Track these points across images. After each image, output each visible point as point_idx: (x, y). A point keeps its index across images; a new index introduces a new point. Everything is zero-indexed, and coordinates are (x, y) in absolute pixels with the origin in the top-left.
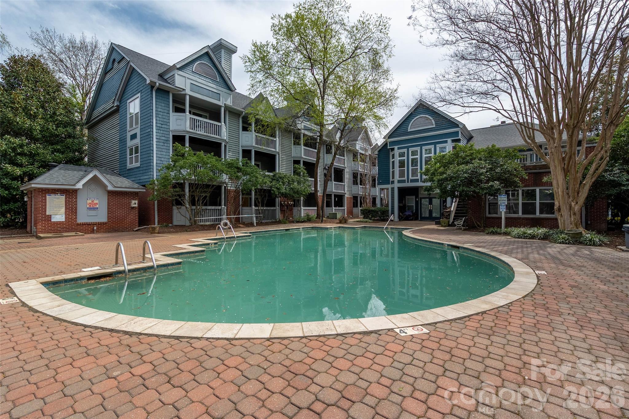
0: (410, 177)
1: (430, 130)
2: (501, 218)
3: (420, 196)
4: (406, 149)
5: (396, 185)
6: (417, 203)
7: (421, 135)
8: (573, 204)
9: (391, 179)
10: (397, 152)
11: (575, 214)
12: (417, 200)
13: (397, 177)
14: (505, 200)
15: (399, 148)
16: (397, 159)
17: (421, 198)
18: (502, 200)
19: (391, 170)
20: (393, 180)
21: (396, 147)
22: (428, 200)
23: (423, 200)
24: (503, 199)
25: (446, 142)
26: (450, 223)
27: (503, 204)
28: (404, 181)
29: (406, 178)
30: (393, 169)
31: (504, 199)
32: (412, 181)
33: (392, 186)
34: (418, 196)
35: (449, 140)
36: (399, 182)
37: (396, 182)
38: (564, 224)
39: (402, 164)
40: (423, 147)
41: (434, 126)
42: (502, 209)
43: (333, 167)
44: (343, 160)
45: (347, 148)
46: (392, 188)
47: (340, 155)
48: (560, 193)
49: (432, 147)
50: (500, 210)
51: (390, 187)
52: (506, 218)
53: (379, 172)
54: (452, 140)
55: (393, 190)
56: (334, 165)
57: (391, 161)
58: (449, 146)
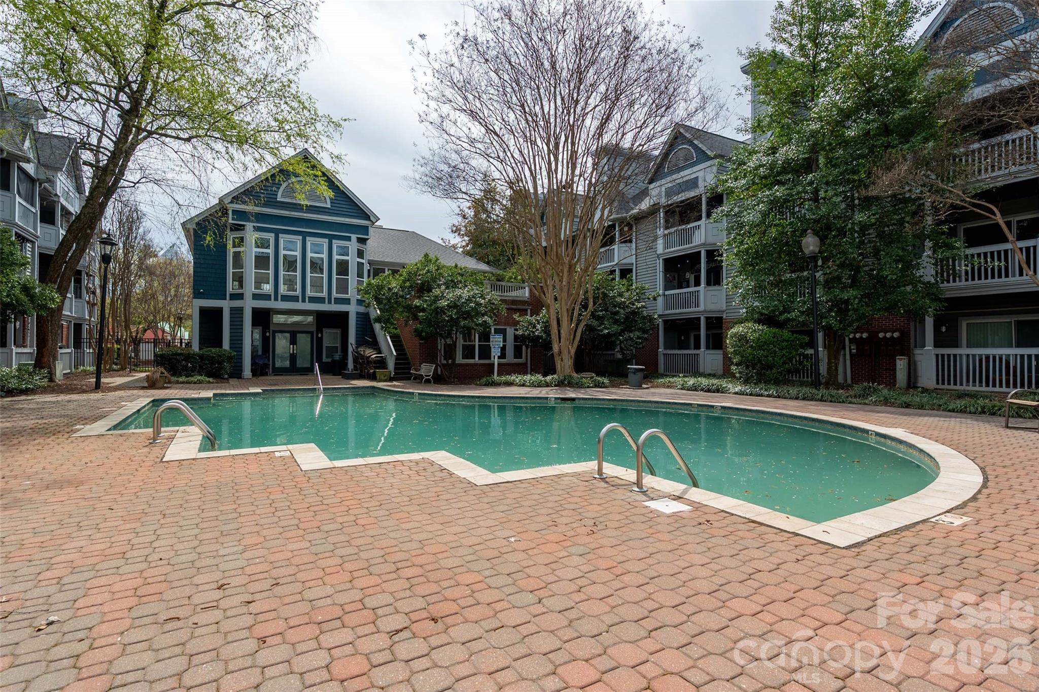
1: (320, 210)
2: (493, 364)
3: (272, 328)
4: (273, 235)
5: (249, 305)
6: (266, 340)
7: (305, 215)
8: (570, 347)
9: (230, 289)
10: (251, 236)
11: (571, 357)
12: (268, 334)
13: (250, 288)
14: (499, 342)
15: (257, 229)
16: (251, 251)
17: (275, 332)
18: (496, 342)
19: (230, 270)
20: (240, 291)
21: (249, 226)
22: (288, 335)
23: (279, 335)
24: (496, 340)
25: (349, 239)
26: (392, 376)
27: (497, 347)
28: (267, 297)
29: (270, 291)
30: (235, 268)
31: (499, 340)
32: (285, 298)
33: (237, 303)
34: (269, 328)
35: (354, 237)
36: (256, 297)
37: (248, 296)
39: (261, 261)
40: (308, 238)
41: (328, 205)
42: (495, 352)
43: (14, 230)
44: (32, 216)
45: (40, 184)
46: (233, 310)
47: (25, 200)
48: (563, 335)
49: (325, 242)
50: (493, 354)
51: (226, 305)
52: (499, 364)
53: (199, 270)
54: (358, 238)
55: (237, 313)
56: (17, 225)
57: (231, 250)
58: (353, 246)
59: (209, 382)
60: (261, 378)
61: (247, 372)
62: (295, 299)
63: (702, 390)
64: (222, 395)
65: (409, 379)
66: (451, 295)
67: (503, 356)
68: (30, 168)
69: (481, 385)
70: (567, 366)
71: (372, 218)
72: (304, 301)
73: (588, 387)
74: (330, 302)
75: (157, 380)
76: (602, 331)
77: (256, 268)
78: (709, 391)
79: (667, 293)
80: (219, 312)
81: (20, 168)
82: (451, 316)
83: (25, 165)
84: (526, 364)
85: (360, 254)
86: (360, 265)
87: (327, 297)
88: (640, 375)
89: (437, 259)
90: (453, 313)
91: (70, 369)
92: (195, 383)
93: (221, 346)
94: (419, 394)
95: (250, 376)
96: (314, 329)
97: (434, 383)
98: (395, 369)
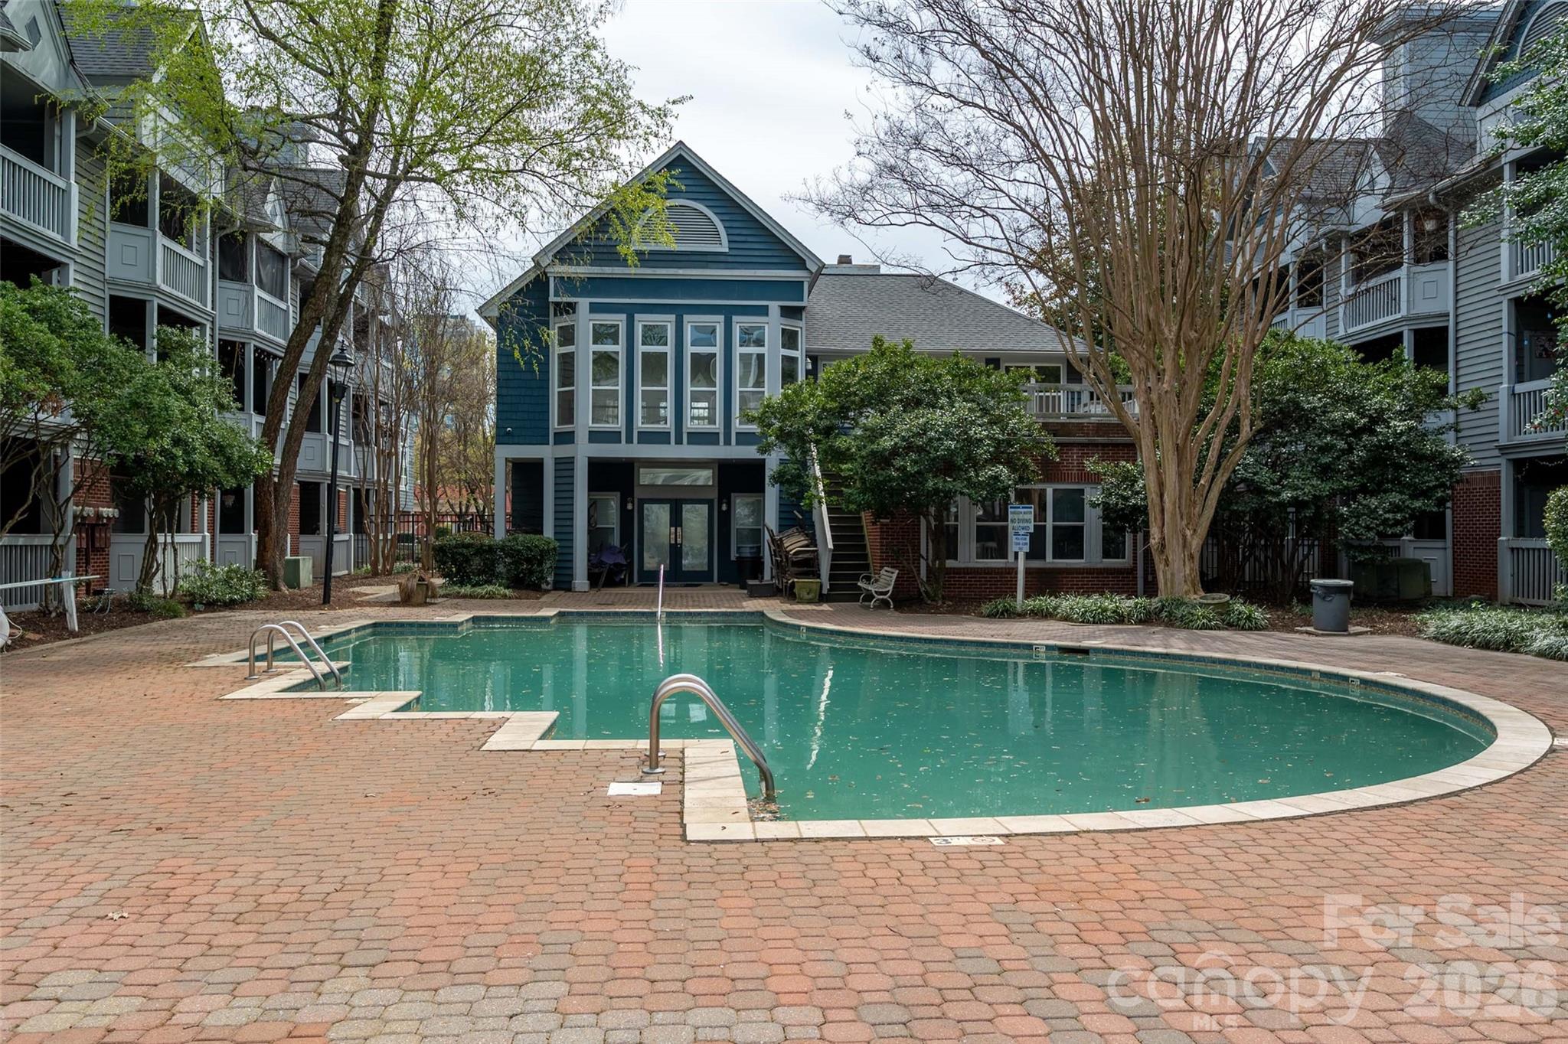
0: (639, 424)
1: (709, 258)
2: (1013, 571)
3: (638, 494)
4: (624, 317)
5: (583, 451)
6: (626, 518)
7: (681, 272)
8: (1188, 533)
9: (554, 424)
10: (585, 321)
11: (1191, 557)
12: (630, 507)
13: (585, 420)
14: (1027, 521)
15: (594, 308)
16: (586, 349)
17: (642, 502)
18: (1020, 521)
19: (555, 389)
20: (567, 428)
21: (583, 304)
22: (665, 507)
23: (648, 508)
24: (1021, 516)
25: (763, 311)
26: (825, 591)
27: (1022, 532)
28: (613, 437)
29: (620, 425)
30: (562, 384)
31: (1026, 517)
32: (646, 437)
33: (564, 451)
34: (632, 495)
35: (774, 306)
36: (595, 437)
37: (582, 437)
38: (1172, 582)
39: (604, 364)
40: (686, 318)
41: (724, 248)
42: (1019, 544)
43: (253, 343)
44: (281, 315)
45: (294, 261)
46: (558, 461)
47: (271, 293)
48: (1168, 505)
49: (718, 321)
50: (1013, 548)
51: (547, 453)
52: (1028, 572)
53: (504, 392)
54: (782, 308)
55: (565, 466)
56: (256, 335)
57: (557, 350)
58: (772, 325)
59: (505, 597)
60: (605, 591)
61: (581, 580)
62: (662, 438)
63: (1473, 642)
64: (488, 619)
65: (854, 598)
66: (908, 424)
67: (1036, 551)
68: (277, 240)
69: (981, 615)
70: (1179, 577)
71: (809, 265)
72: (679, 441)
73: (1204, 627)
74: (728, 442)
75: (412, 591)
76: (1277, 494)
77: (596, 381)
78: (1486, 646)
79: (1520, 388)
80: (537, 466)
81: (261, 242)
82: (902, 469)
83: (266, 237)
84: (1133, 571)
85: (790, 339)
86: (789, 364)
87: (722, 431)
88: (1338, 602)
89: (908, 347)
90: (908, 463)
91: (348, 569)
92: (482, 597)
93: (541, 532)
94: (809, 629)
95: (586, 588)
96: (714, 495)
97: (896, 608)
98: (832, 577)
